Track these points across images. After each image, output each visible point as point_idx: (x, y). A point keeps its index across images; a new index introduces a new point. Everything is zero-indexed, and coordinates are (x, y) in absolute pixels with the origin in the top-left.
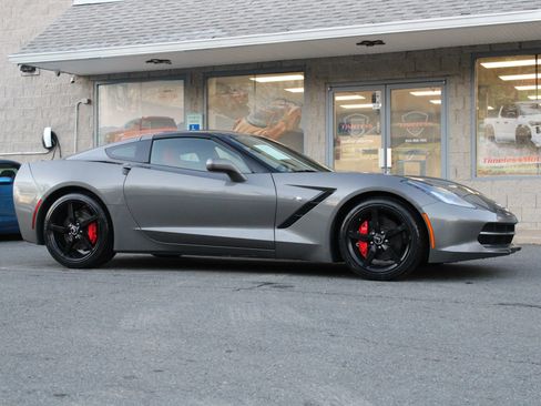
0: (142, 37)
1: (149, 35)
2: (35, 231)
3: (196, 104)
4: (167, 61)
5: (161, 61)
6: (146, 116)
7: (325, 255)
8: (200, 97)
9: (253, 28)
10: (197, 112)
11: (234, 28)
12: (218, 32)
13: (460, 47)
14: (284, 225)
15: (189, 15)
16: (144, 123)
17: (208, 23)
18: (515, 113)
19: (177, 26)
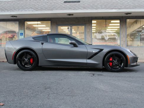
0: (11, 10)
1: (13, 10)
2: (13, 60)
3: (22, 28)
4: (16, 17)
5: (15, 16)
6: (8, 30)
7: (101, 66)
8: (23, 26)
9: (42, 9)
10: (22, 30)
11: (37, 9)
12: (33, 10)
13: (89, 17)
14: (89, 59)
15: (23, 5)
16: (7, 32)
17: (29, 7)
18: (101, 33)
19: (20, 8)
